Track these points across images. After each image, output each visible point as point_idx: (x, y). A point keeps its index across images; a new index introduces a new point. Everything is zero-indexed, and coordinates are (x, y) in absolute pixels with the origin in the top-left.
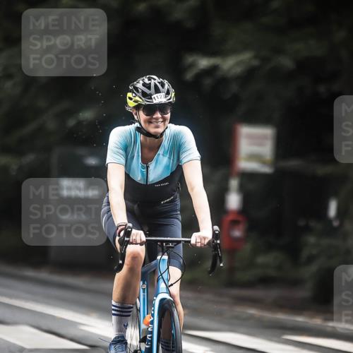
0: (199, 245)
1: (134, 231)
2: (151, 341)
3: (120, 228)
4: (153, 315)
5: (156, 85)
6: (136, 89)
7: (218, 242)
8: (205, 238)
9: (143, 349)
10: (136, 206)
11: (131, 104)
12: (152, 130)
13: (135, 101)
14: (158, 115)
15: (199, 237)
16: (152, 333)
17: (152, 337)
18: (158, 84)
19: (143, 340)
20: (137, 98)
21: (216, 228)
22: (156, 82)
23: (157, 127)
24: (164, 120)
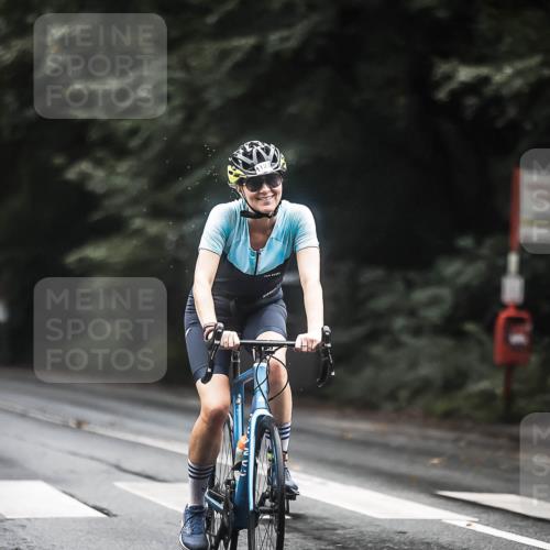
0: (305, 349)
1: (226, 333)
2: (247, 468)
3: (207, 330)
4: (249, 436)
5: (258, 153)
6: (236, 160)
7: (329, 345)
8: (312, 341)
9: (237, 479)
10: (232, 303)
11: (232, 179)
12: (262, 208)
13: (237, 175)
14: (266, 188)
15: (306, 339)
16: (247, 458)
17: (247, 463)
18: (261, 151)
19: (238, 467)
20: (238, 172)
21: (327, 328)
22: (259, 148)
23: (267, 204)
24: (275, 194)
